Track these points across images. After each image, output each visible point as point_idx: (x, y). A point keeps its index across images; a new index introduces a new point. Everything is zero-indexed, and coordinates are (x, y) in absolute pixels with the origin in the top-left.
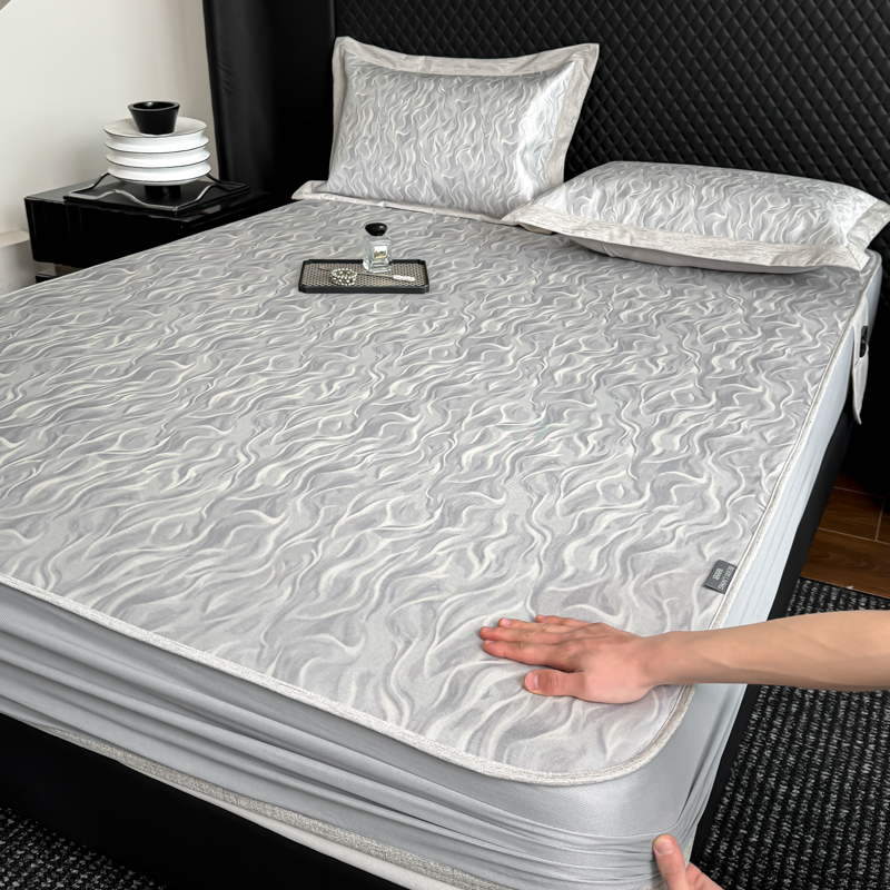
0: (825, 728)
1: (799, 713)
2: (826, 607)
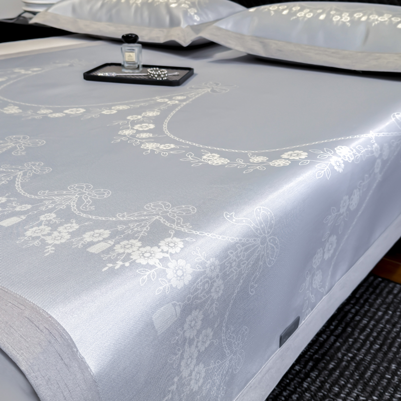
0: (351, 384)
1: (334, 369)
2: (387, 297)
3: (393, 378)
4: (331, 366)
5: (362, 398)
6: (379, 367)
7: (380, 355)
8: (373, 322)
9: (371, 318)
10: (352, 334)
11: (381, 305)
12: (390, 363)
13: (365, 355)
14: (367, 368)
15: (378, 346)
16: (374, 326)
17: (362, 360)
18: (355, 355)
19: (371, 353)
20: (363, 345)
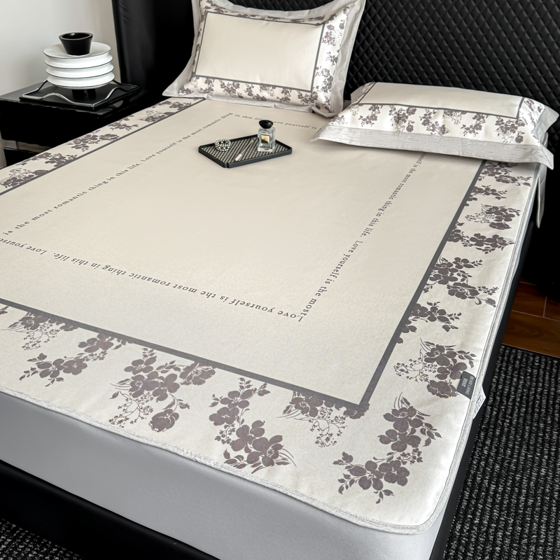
0: (517, 445)
1: (501, 436)
2: (514, 363)
3: (544, 435)
4: (498, 433)
5: (529, 456)
6: (531, 428)
7: (529, 417)
8: (513, 388)
9: (511, 385)
10: (501, 402)
11: (513, 372)
12: (538, 423)
13: (518, 419)
14: (524, 430)
15: (524, 409)
16: (515, 392)
17: (518, 423)
18: (511, 421)
19: (521, 416)
20: (513, 410)
